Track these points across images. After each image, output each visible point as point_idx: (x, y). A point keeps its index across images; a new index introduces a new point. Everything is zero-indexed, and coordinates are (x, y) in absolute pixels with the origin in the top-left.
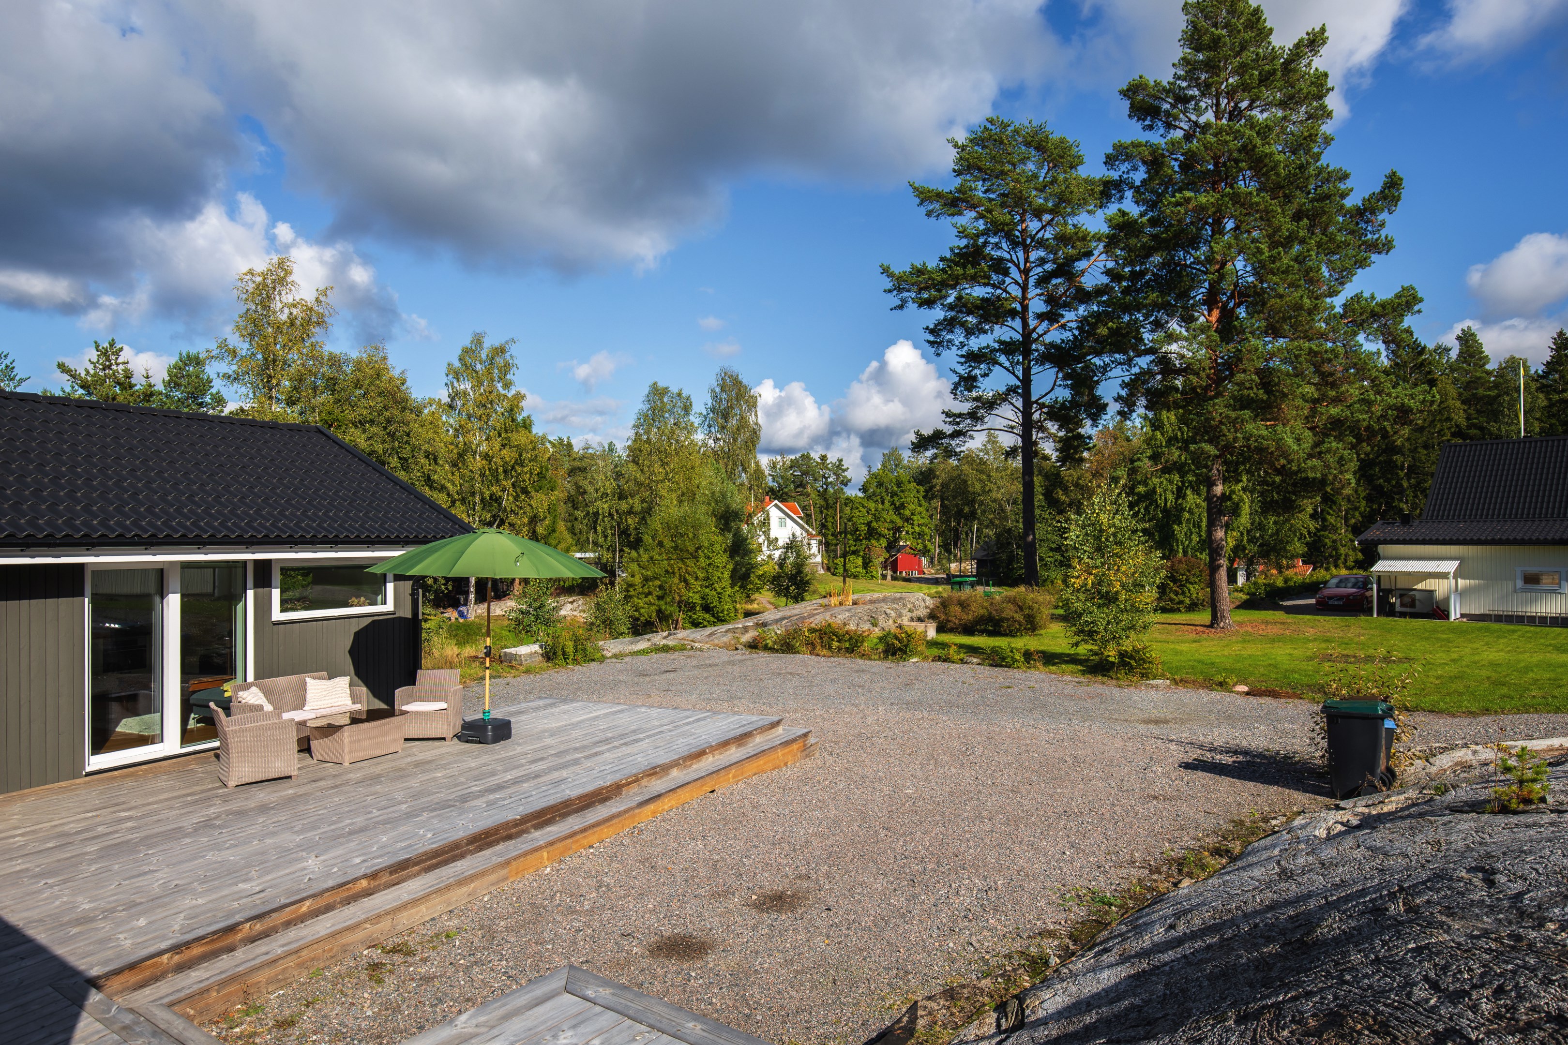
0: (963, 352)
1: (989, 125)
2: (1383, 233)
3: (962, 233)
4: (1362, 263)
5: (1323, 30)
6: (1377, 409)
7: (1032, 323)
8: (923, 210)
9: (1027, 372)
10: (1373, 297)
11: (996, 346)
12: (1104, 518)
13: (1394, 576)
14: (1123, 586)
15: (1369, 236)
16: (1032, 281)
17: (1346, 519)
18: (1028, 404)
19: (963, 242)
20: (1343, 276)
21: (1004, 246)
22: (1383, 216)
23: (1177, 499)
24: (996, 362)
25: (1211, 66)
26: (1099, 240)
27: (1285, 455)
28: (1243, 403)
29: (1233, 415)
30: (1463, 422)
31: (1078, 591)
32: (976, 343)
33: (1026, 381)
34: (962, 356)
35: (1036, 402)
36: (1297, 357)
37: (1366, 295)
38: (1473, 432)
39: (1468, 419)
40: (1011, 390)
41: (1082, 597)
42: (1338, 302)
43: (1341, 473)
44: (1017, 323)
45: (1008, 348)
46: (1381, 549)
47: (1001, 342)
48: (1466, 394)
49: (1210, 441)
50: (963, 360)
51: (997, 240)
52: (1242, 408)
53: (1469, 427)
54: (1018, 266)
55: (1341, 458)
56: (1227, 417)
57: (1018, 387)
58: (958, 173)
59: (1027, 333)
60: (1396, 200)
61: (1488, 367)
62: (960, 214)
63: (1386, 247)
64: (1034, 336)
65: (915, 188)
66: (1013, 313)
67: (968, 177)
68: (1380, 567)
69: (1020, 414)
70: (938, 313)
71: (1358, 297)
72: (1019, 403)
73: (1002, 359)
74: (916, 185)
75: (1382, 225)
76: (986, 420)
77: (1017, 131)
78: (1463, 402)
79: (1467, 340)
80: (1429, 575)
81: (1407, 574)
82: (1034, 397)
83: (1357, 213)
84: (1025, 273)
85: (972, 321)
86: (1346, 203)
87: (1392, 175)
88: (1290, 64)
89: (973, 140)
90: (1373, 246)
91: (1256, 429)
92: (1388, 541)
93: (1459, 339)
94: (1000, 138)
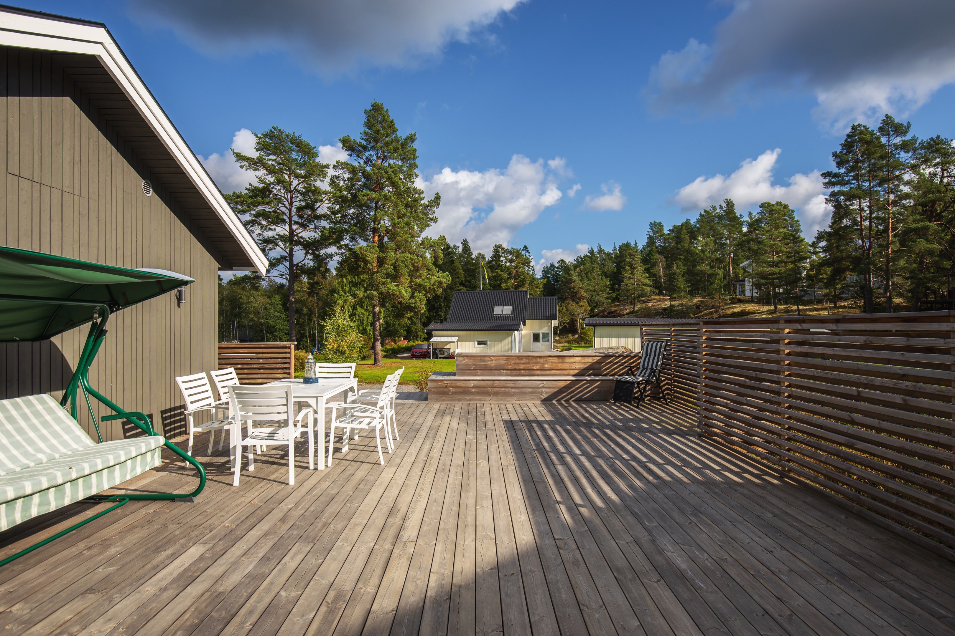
0: (261, 238)
1: (273, 130)
2: (435, 215)
3: (261, 181)
4: (428, 226)
5: (415, 134)
6: (432, 282)
7: (294, 227)
8: (238, 164)
9: (291, 250)
10: (431, 239)
11: (277, 237)
12: (340, 321)
13: (437, 343)
14: (347, 348)
15: (430, 216)
16: (294, 209)
17: (421, 319)
18: (292, 265)
19: (261, 186)
20: (422, 230)
21: (282, 191)
22: (435, 209)
23: (353, 310)
24: (277, 245)
25: (376, 141)
26: (326, 194)
27: (402, 297)
28: (388, 276)
29: (384, 280)
30: (463, 279)
31: (330, 350)
32: (269, 234)
33: (291, 254)
34: (260, 240)
35: (295, 265)
36: (406, 260)
37: (429, 237)
38: (467, 283)
39: (465, 278)
40: (283, 257)
41: (332, 352)
42: (420, 239)
43: (421, 304)
44: (287, 227)
45: (282, 238)
46: (434, 333)
47: (279, 235)
48: (465, 268)
49: (375, 290)
50: (260, 242)
51: (279, 188)
52: (387, 278)
53: (465, 281)
54: (287, 200)
55: (421, 299)
56: (382, 281)
57: (287, 257)
58: (257, 150)
59: (291, 232)
60: (439, 204)
61: (473, 256)
62: (257, 170)
63: (435, 220)
64: (295, 233)
65: (235, 153)
66: (284, 221)
67: (262, 153)
68: (433, 340)
69: (288, 271)
71: (426, 238)
72: (287, 264)
73: (280, 243)
74: (235, 151)
75: (434, 212)
76: (271, 272)
77: (287, 136)
78: (464, 271)
79: (465, 244)
80: (449, 343)
81: (442, 342)
82: (295, 262)
83: (426, 206)
84: (291, 204)
85: (264, 222)
86: (422, 202)
87: (438, 194)
88: (404, 145)
89: (265, 136)
90: (431, 220)
91: (391, 286)
92: (435, 330)
93: (462, 243)
94: (279, 137)
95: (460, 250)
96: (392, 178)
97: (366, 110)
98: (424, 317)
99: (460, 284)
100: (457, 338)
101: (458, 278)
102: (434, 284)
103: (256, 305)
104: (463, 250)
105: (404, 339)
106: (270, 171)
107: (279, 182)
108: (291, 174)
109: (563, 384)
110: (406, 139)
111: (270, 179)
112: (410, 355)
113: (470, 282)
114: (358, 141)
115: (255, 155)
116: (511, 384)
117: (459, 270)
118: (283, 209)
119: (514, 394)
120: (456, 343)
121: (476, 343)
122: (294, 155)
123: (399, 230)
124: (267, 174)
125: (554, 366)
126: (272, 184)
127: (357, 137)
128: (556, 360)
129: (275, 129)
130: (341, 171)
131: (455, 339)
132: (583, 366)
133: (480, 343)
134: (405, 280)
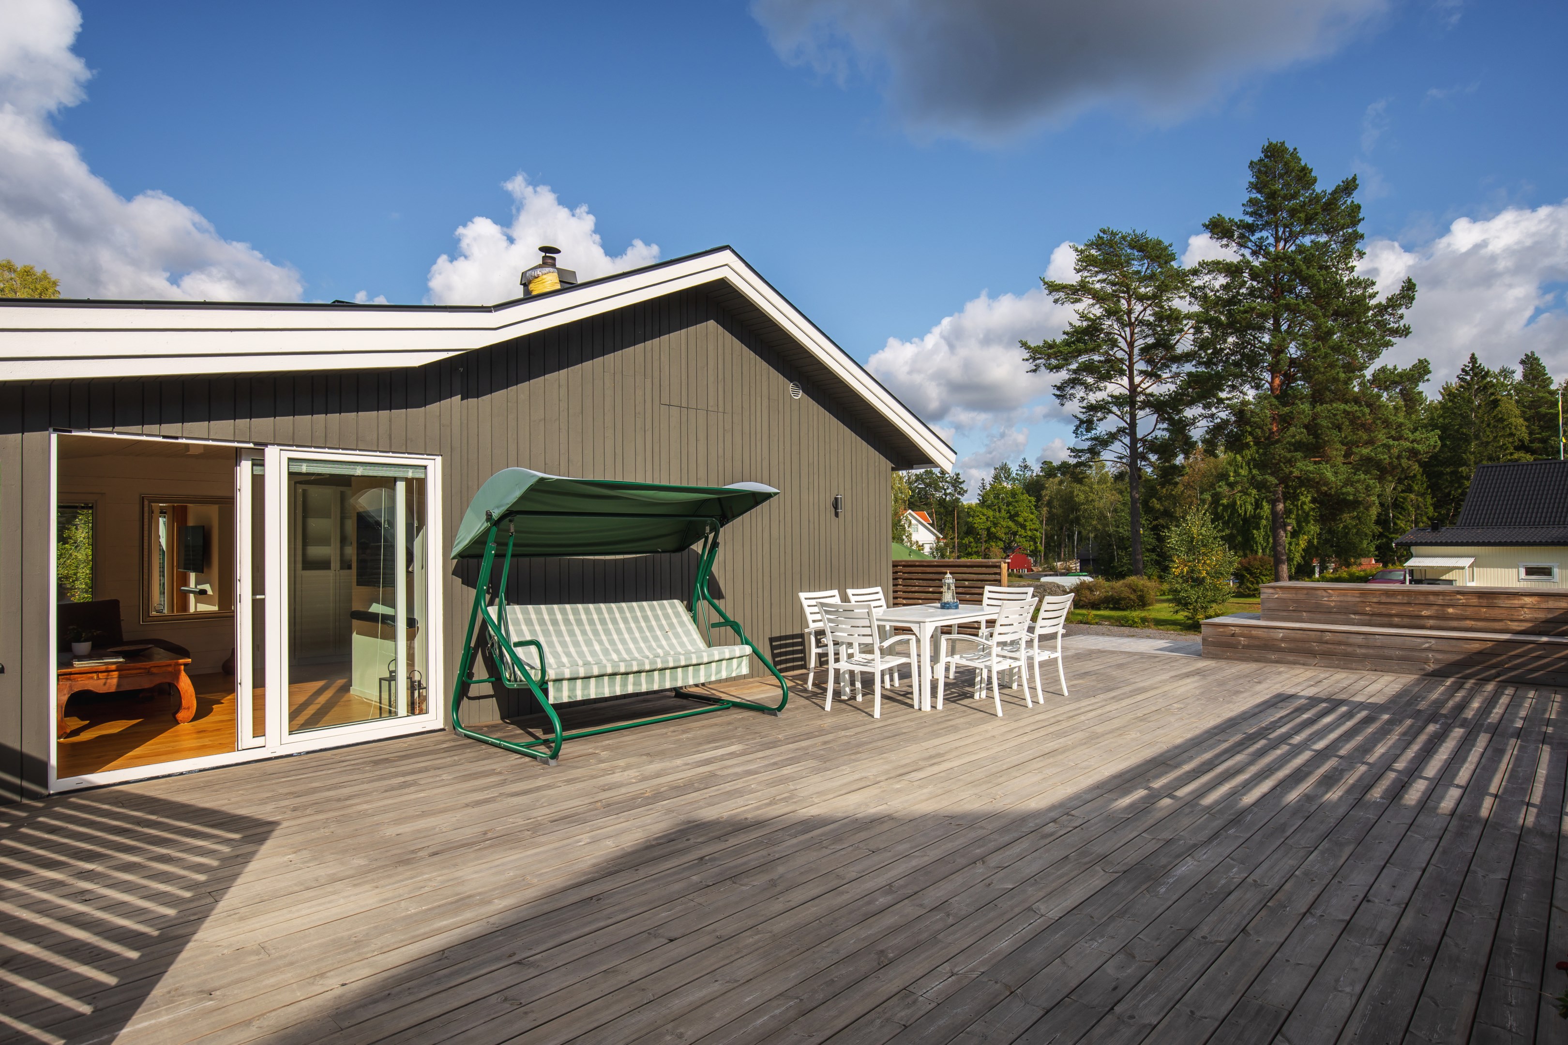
0: (1084, 404)
1: (1101, 235)
2: (1402, 323)
3: (1083, 316)
4: (1388, 344)
5: (1354, 179)
6: (1397, 451)
7: (1137, 380)
8: (1051, 298)
9: (1133, 417)
10: (1395, 368)
11: (1110, 399)
12: (1195, 530)
13: (1423, 569)
14: (1208, 573)
15: (1392, 325)
16: (1136, 351)
18: (1134, 440)
19: (1085, 324)
20: (1373, 354)
21: (1116, 326)
22: (1402, 311)
24: (1111, 412)
25: (1273, 211)
26: (1189, 318)
27: (1326, 484)
28: (1297, 447)
29: (1289, 455)
31: (1177, 576)
32: (1094, 397)
33: (1133, 425)
34: (1083, 408)
35: (1141, 440)
36: (1335, 415)
37: (1390, 367)
40: (1121, 430)
41: (1180, 580)
42: (1368, 373)
43: (1369, 496)
44: (1125, 381)
45: (1118, 401)
46: (1414, 549)
47: (1112, 396)
49: (1272, 474)
50: (1084, 410)
51: (1110, 323)
52: (1296, 450)
54: (1125, 339)
55: (1368, 487)
56: (1285, 457)
57: (1126, 428)
58: (1078, 271)
59: (1133, 388)
60: (1412, 299)
62: (1079, 301)
63: (1405, 332)
64: (1139, 389)
65: (1045, 283)
66: (1122, 373)
67: (1086, 274)
68: (1413, 562)
69: (1128, 451)
70: (1063, 375)
71: (1383, 370)
72: (1127, 440)
73: (1115, 409)
74: (1046, 280)
75: (1401, 317)
76: (1102, 454)
77: (1124, 238)
78: (1526, 420)
79: (1531, 363)
80: (1450, 569)
81: (1432, 567)
82: (1139, 436)
83: (1382, 309)
84: (1131, 345)
85: (1090, 380)
86: (1373, 302)
87: (1408, 281)
88: (1330, 205)
89: (1091, 245)
90: (1395, 332)
91: (1304, 466)
92: (1417, 544)
93: (1522, 362)
94: (1111, 244)
95: (1518, 376)
96: (1301, 271)
97: (1251, 163)
98: (1425, 519)
99: (1517, 449)
100: (1471, 560)
101: (1512, 435)
102: (1399, 457)
103: (1101, 505)
104: (1525, 376)
105: (1377, 561)
106: (1099, 297)
107: (1110, 313)
108: (1130, 297)
110: (1334, 192)
111: (1097, 311)
113: (1544, 441)
114: (1236, 220)
115: (1073, 279)
117: (1513, 420)
118: (1120, 355)
120: (1467, 571)
121: (1522, 571)
122: (1136, 266)
123: (1319, 363)
124: (1093, 305)
126: (1099, 318)
127: (1236, 213)
128: (1474, 601)
129: (1104, 232)
130: (1207, 278)
131: (1467, 562)
133: (1530, 571)
134: (1336, 452)
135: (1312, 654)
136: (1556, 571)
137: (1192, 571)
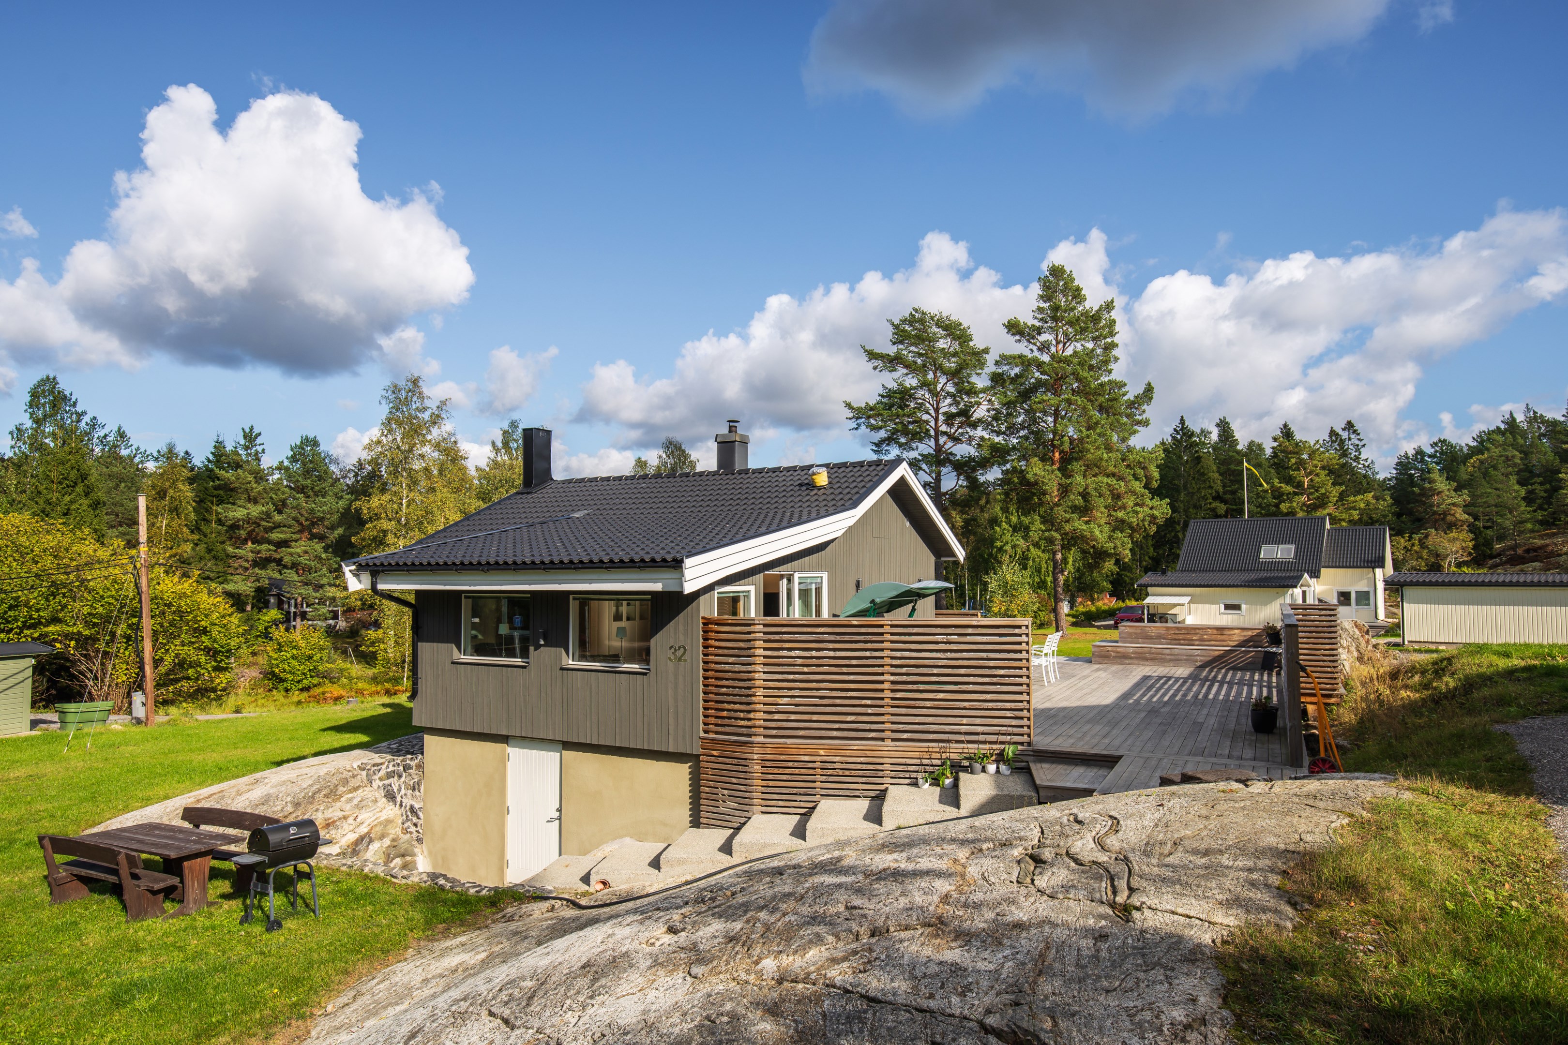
1: (913, 313)
2: (1144, 416)
3: (898, 384)
4: (1135, 432)
5: (1112, 302)
6: (1141, 516)
7: (942, 440)
8: (871, 365)
9: (939, 474)
11: (920, 458)
12: (1008, 577)
13: (1156, 606)
14: (1018, 612)
15: (1137, 417)
16: (941, 417)
17: (1141, 562)
18: (939, 494)
19: (900, 391)
20: (1125, 439)
21: (927, 396)
22: (1145, 407)
24: (920, 469)
25: (1055, 319)
26: (984, 392)
27: (1095, 540)
28: (1075, 509)
29: (1068, 516)
30: (1221, 490)
33: (938, 480)
35: (944, 493)
37: (1137, 449)
38: (1228, 496)
39: (1224, 486)
40: (927, 484)
43: (1124, 549)
44: (932, 443)
45: (926, 458)
46: (1150, 589)
47: (921, 455)
48: (1223, 468)
49: (1056, 531)
51: (923, 393)
52: (1073, 513)
53: (1225, 493)
54: (933, 406)
55: (1123, 542)
56: (1065, 517)
57: (932, 483)
58: (894, 343)
59: (938, 448)
60: (1151, 399)
61: (1239, 447)
62: (895, 370)
63: (1146, 423)
64: (943, 450)
65: (866, 351)
66: (928, 435)
67: (901, 346)
68: (1149, 600)
70: (883, 434)
72: (932, 493)
73: (924, 466)
74: (867, 348)
75: (1144, 411)
77: (932, 318)
78: (1220, 475)
79: (1224, 426)
80: (1175, 605)
81: (1163, 604)
82: (943, 490)
83: (1131, 404)
84: (937, 410)
85: (903, 440)
86: (1125, 398)
87: (1149, 384)
88: (1095, 318)
89: (904, 321)
90: (1139, 423)
91: (1079, 524)
92: (1152, 586)
93: (1218, 425)
94: (922, 321)
95: (1214, 437)
96: (1079, 374)
97: (1040, 279)
99: (1214, 498)
100: (1189, 598)
101: (1211, 487)
102: (1143, 520)
104: (1219, 436)
105: (1109, 596)
106: (911, 367)
107: (924, 384)
108: (936, 369)
109: (1217, 653)
110: (1100, 310)
111: (911, 381)
112: (1112, 622)
113: (1234, 493)
114: (1029, 324)
115: (892, 350)
116: (1167, 651)
117: (1211, 474)
118: (925, 417)
119: (1170, 660)
120: (1187, 606)
121: (1222, 606)
122: (942, 344)
123: (1089, 446)
124: (907, 374)
125: (1213, 637)
126: (915, 388)
127: (1028, 319)
128: (1215, 632)
129: (916, 311)
130: (1005, 368)
131: (1185, 600)
132: (1242, 638)
133: (1228, 607)
134: (1101, 515)
135: (1146, 659)
136: (1243, 607)
137: (1008, 609)
